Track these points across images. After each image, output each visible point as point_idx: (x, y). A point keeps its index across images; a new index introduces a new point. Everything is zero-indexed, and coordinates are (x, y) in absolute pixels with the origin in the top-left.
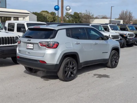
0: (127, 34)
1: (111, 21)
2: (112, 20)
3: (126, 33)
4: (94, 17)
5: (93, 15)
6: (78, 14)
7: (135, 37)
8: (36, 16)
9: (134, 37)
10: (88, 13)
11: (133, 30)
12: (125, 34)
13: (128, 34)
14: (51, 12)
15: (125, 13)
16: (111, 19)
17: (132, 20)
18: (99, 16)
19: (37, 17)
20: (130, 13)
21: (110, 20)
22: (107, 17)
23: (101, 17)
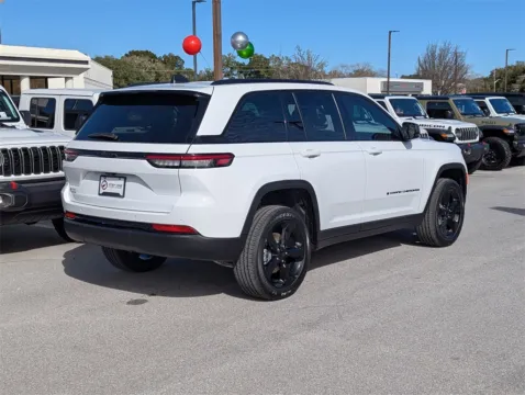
0: (453, 131)
1: (387, 85)
2: (391, 80)
3: (450, 128)
4: (327, 70)
5: (322, 65)
6: (267, 61)
7: (481, 140)
8: (110, 73)
9: (478, 139)
10: (306, 57)
11: (474, 115)
12: (446, 128)
13: (457, 130)
14: (165, 57)
15: (438, 52)
16: (388, 77)
17: (464, 81)
18: (343, 67)
19: (114, 76)
20: (456, 53)
21: (386, 80)
22: (373, 70)
23: (351, 71)
